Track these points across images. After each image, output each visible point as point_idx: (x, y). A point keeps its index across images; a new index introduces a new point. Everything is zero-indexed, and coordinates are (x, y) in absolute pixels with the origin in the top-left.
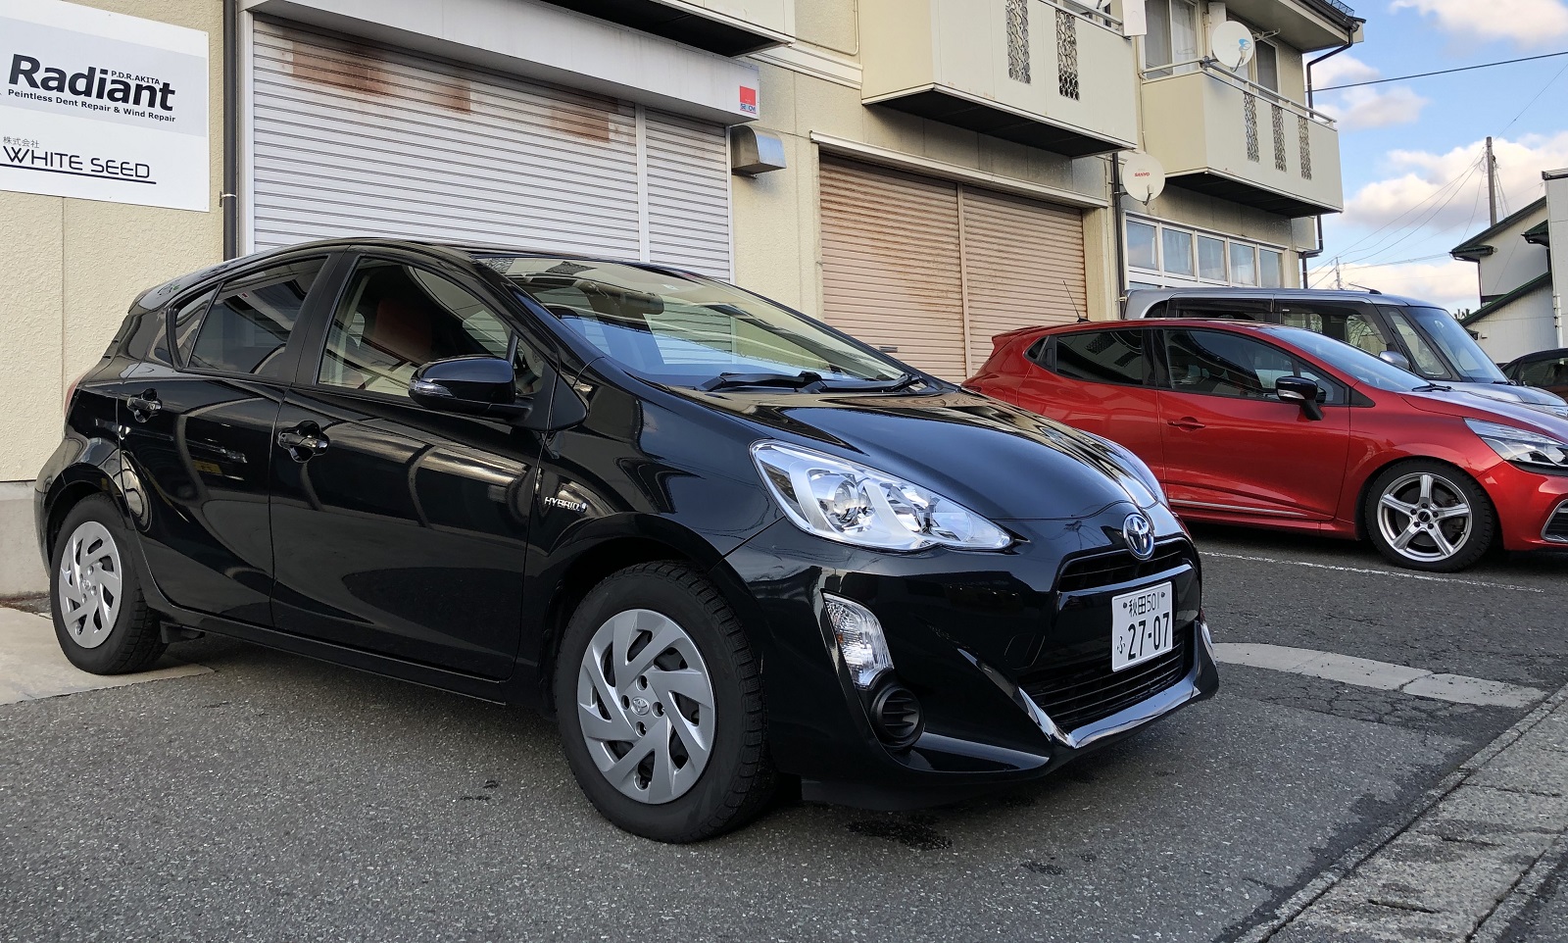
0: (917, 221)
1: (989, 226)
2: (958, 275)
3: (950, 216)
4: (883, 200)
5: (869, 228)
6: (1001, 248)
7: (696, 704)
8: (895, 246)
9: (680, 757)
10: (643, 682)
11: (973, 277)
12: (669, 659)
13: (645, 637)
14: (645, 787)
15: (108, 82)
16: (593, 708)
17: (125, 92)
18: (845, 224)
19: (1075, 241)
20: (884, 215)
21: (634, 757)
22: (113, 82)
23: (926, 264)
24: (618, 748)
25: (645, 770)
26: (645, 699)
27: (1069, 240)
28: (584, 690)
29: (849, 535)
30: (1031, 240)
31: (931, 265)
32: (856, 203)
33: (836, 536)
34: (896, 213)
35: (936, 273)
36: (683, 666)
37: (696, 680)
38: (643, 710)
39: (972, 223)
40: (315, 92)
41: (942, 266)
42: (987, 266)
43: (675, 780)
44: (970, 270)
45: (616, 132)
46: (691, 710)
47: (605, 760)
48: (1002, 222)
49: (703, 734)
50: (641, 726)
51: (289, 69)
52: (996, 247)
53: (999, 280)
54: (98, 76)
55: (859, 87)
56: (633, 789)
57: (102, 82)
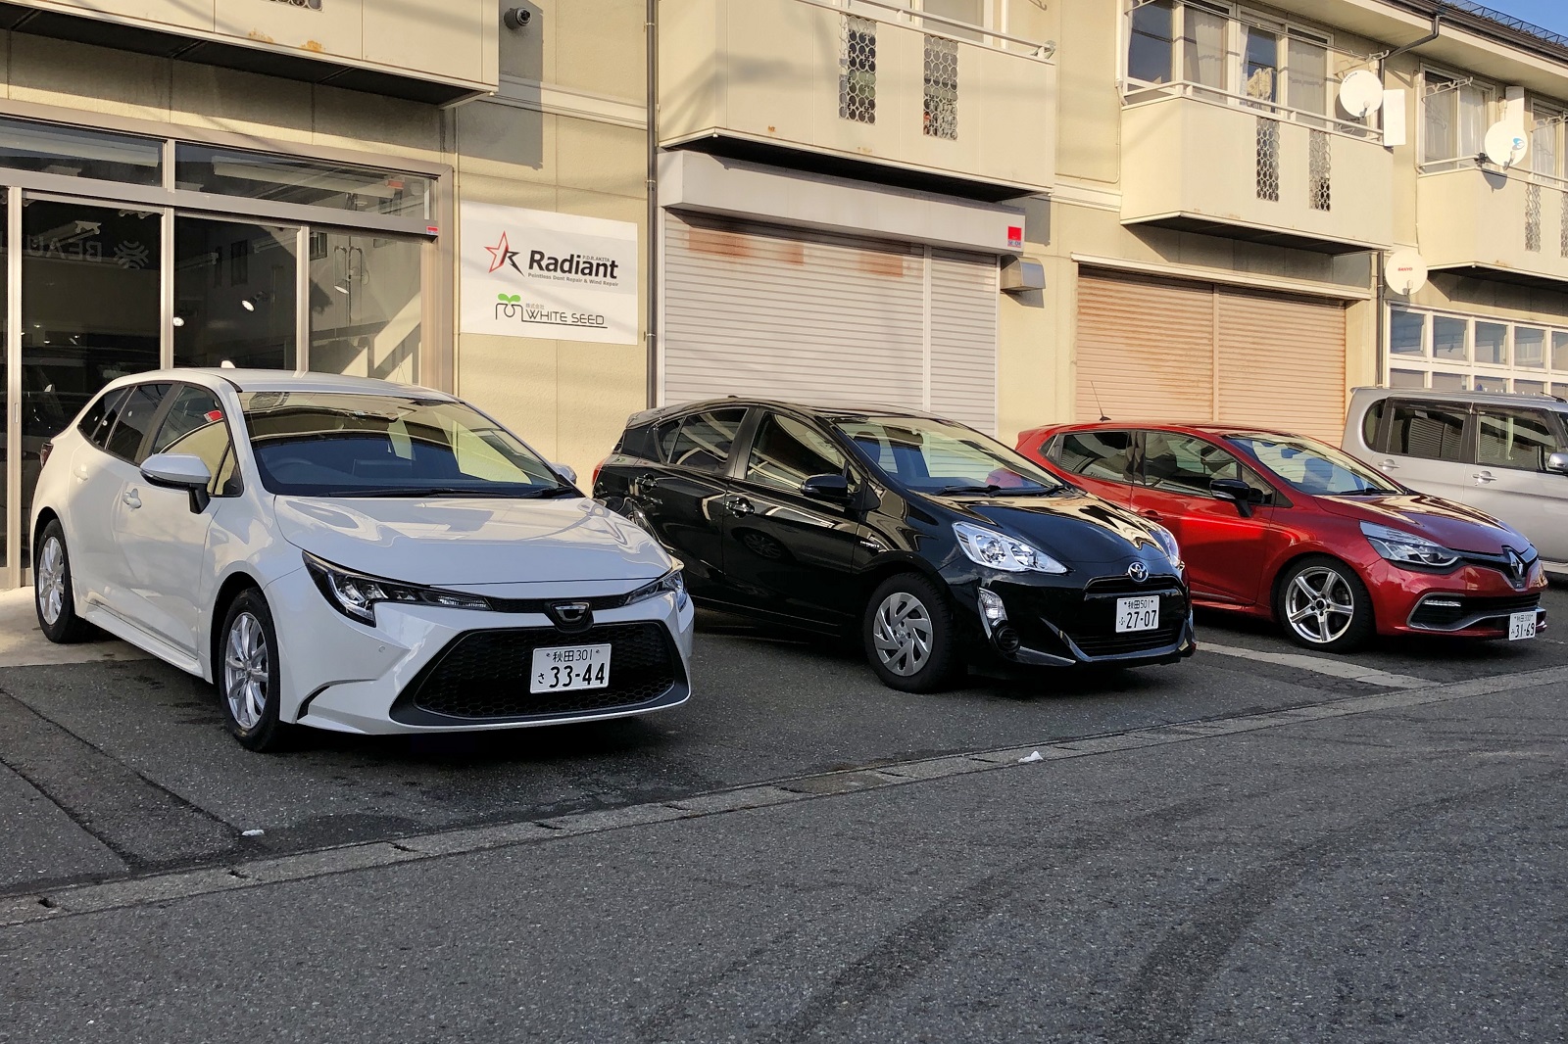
0: (1172, 320)
1: (1245, 321)
2: (1210, 367)
3: (1205, 314)
4: (1139, 303)
5: (1124, 328)
6: (1256, 340)
7: (925, 633)
8: (1148, 343)
9: (917, 656)
10: (903, 624)
11: (1225, 367)
12: (914, 614)
13: (904, 605)
14: (902, 669)
15: (581, 263)
16: (880, 636)
17: (591, 269)
18: (1102, 326)
19: (1336, 331)
20: (1140, 317)
21: (898, 656)
22: (584, 262)
23: (1178, 358)
24: (891, 653)
25: (903, 662)
26: (903, 631)
27: (1331, 330)
28: (877, 628)
29: (994, 565)
30: (1288, 331)
31: (1183, 359)
32: (1113, 307)
33: (987, 564)
34: (1151, 314)
35: (1188, 365)
36: (920, 617)
37: (925, 622)
38: (903, 636)
39: (1227, 319)
40: (703, 259)
41: (1194, 359)
42: (1240, 357)
43: (917, 665)
44: (1222, 361)
45: (908, 268)
46: (923, 635)
47: (886, 659)
48: (1258, 316)
49: (927, 646)
50: (901, 643)
51: (687, 244)
52: (1250, 340)
53: (1251, 370)
54: (575, 259)
55: (1118, 210)
56: (898, 671)
57: (578, 262)
